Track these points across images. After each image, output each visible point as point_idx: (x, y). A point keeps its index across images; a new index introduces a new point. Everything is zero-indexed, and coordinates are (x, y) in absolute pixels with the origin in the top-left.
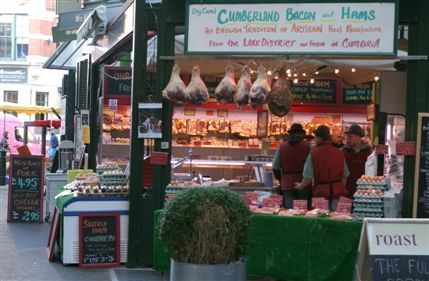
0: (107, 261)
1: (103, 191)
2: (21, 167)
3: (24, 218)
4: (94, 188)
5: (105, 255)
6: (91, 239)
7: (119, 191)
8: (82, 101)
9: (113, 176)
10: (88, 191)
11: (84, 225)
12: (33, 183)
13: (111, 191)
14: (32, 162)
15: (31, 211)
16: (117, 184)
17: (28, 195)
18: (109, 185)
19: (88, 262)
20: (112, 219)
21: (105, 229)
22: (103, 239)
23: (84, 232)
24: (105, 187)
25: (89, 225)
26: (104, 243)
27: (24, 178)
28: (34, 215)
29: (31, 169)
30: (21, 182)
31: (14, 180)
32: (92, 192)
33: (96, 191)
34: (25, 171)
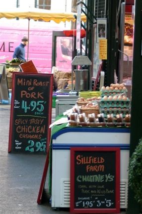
0: (103, 206)
1: (101, 119)
2: (25, 88)
3: (27, 149)
4: (90, 116)
5: (101, 199)
6: (85, 179)
7: (119, 120)
8: (101, 7)
9: (113, 102)
10: (82, 119)
11: (76, 161)
12: (39, 107)
13: (110, 120)
14: (38, 81)
15: (36, 141)
16: (118, 112)
17: (32, 121)
18: (108, 112)
19: (81, 206)
20: (110, 154)
21: (102, 167)
22: (99, 178)
23: (76, 170)
24: (102, 115)
25: (83, 161)
26: (100, 184)
27: (29, 101)
28: (40, 145)
29: (37, 89)
30: (24, 106)
31: (17, 102)
32: (87, 121)
33: (92, 120)
34: (30, 92)
